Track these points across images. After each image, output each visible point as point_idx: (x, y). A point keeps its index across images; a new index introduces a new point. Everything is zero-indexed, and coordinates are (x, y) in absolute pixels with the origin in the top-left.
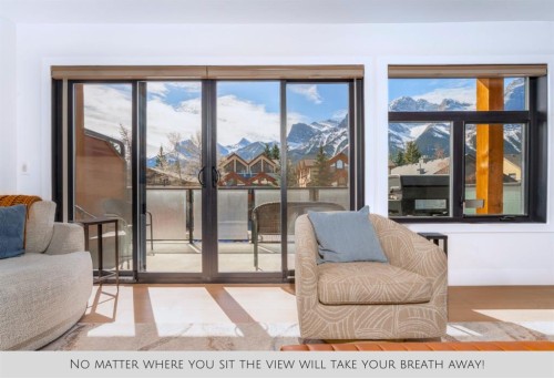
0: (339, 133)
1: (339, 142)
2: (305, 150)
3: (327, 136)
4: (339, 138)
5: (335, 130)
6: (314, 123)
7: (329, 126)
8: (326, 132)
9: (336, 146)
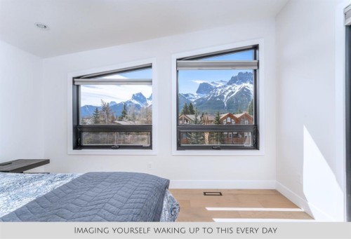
0: (227, 88)
1: (227, 93)
2: (207, 98)
3: (220, 90)
4: (227, 91)
5: (225, 86)
6: (213, 83)
7: (221, 84)
8: (220, 88)
9: (225, 96)
